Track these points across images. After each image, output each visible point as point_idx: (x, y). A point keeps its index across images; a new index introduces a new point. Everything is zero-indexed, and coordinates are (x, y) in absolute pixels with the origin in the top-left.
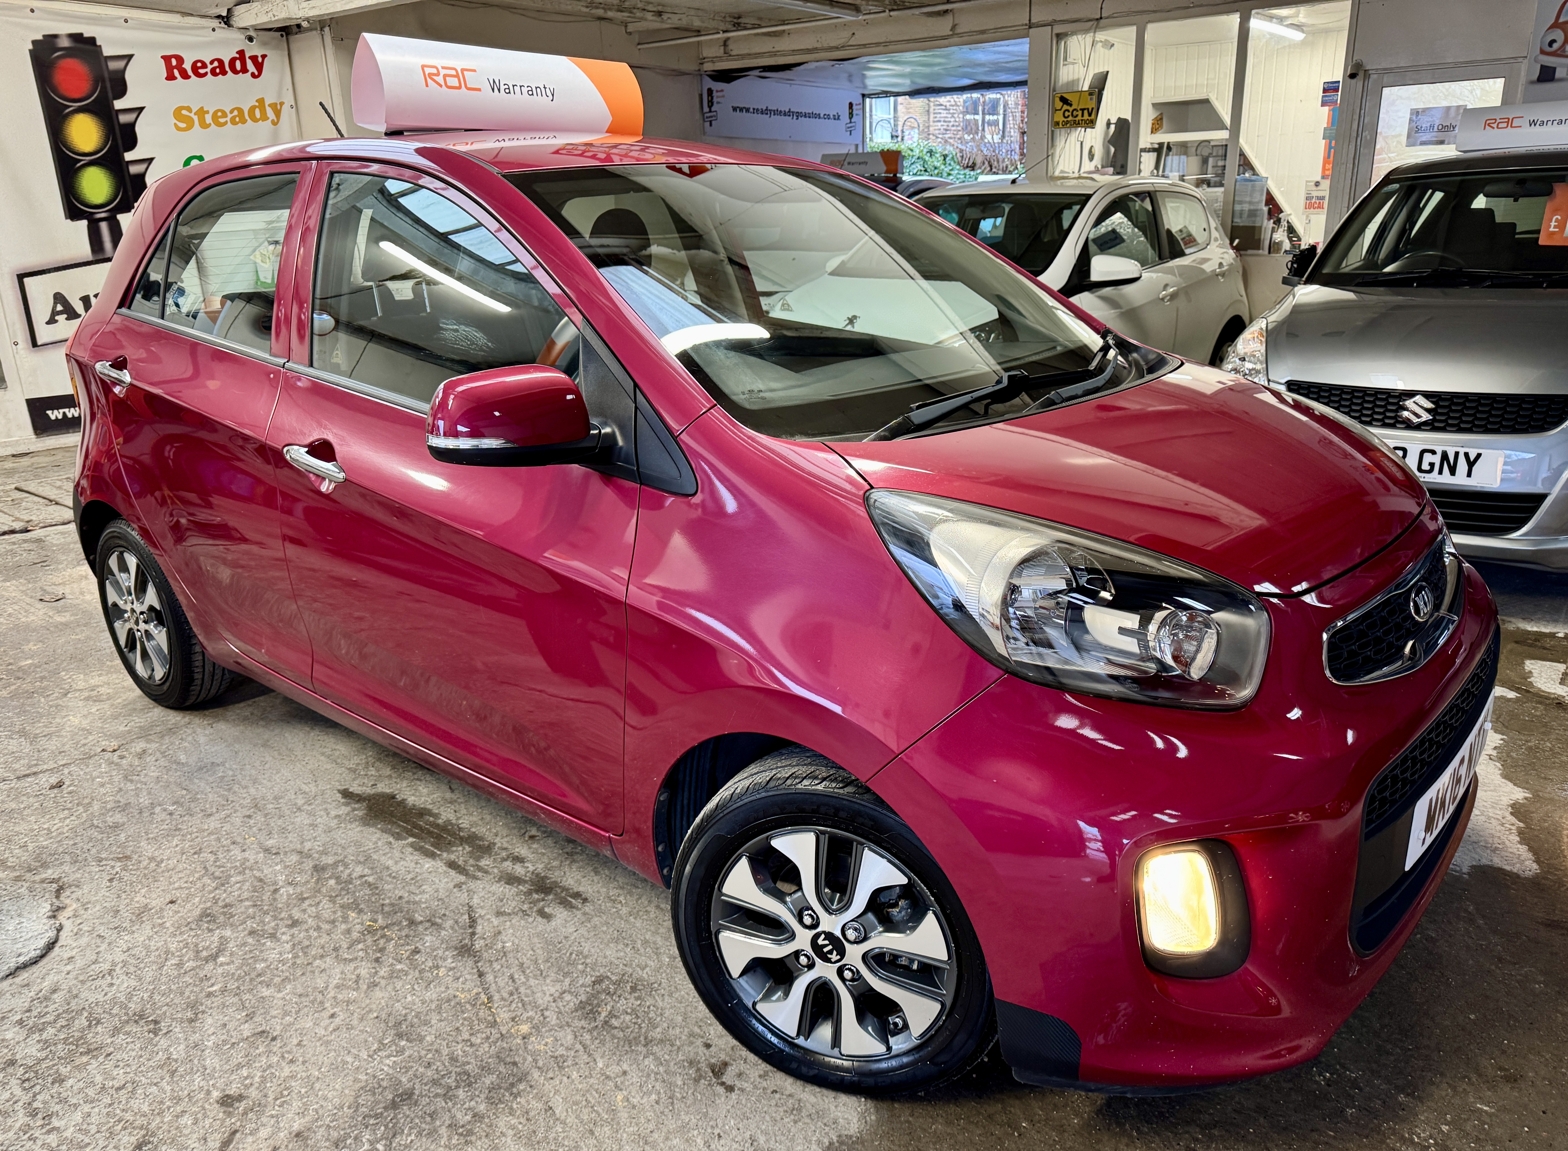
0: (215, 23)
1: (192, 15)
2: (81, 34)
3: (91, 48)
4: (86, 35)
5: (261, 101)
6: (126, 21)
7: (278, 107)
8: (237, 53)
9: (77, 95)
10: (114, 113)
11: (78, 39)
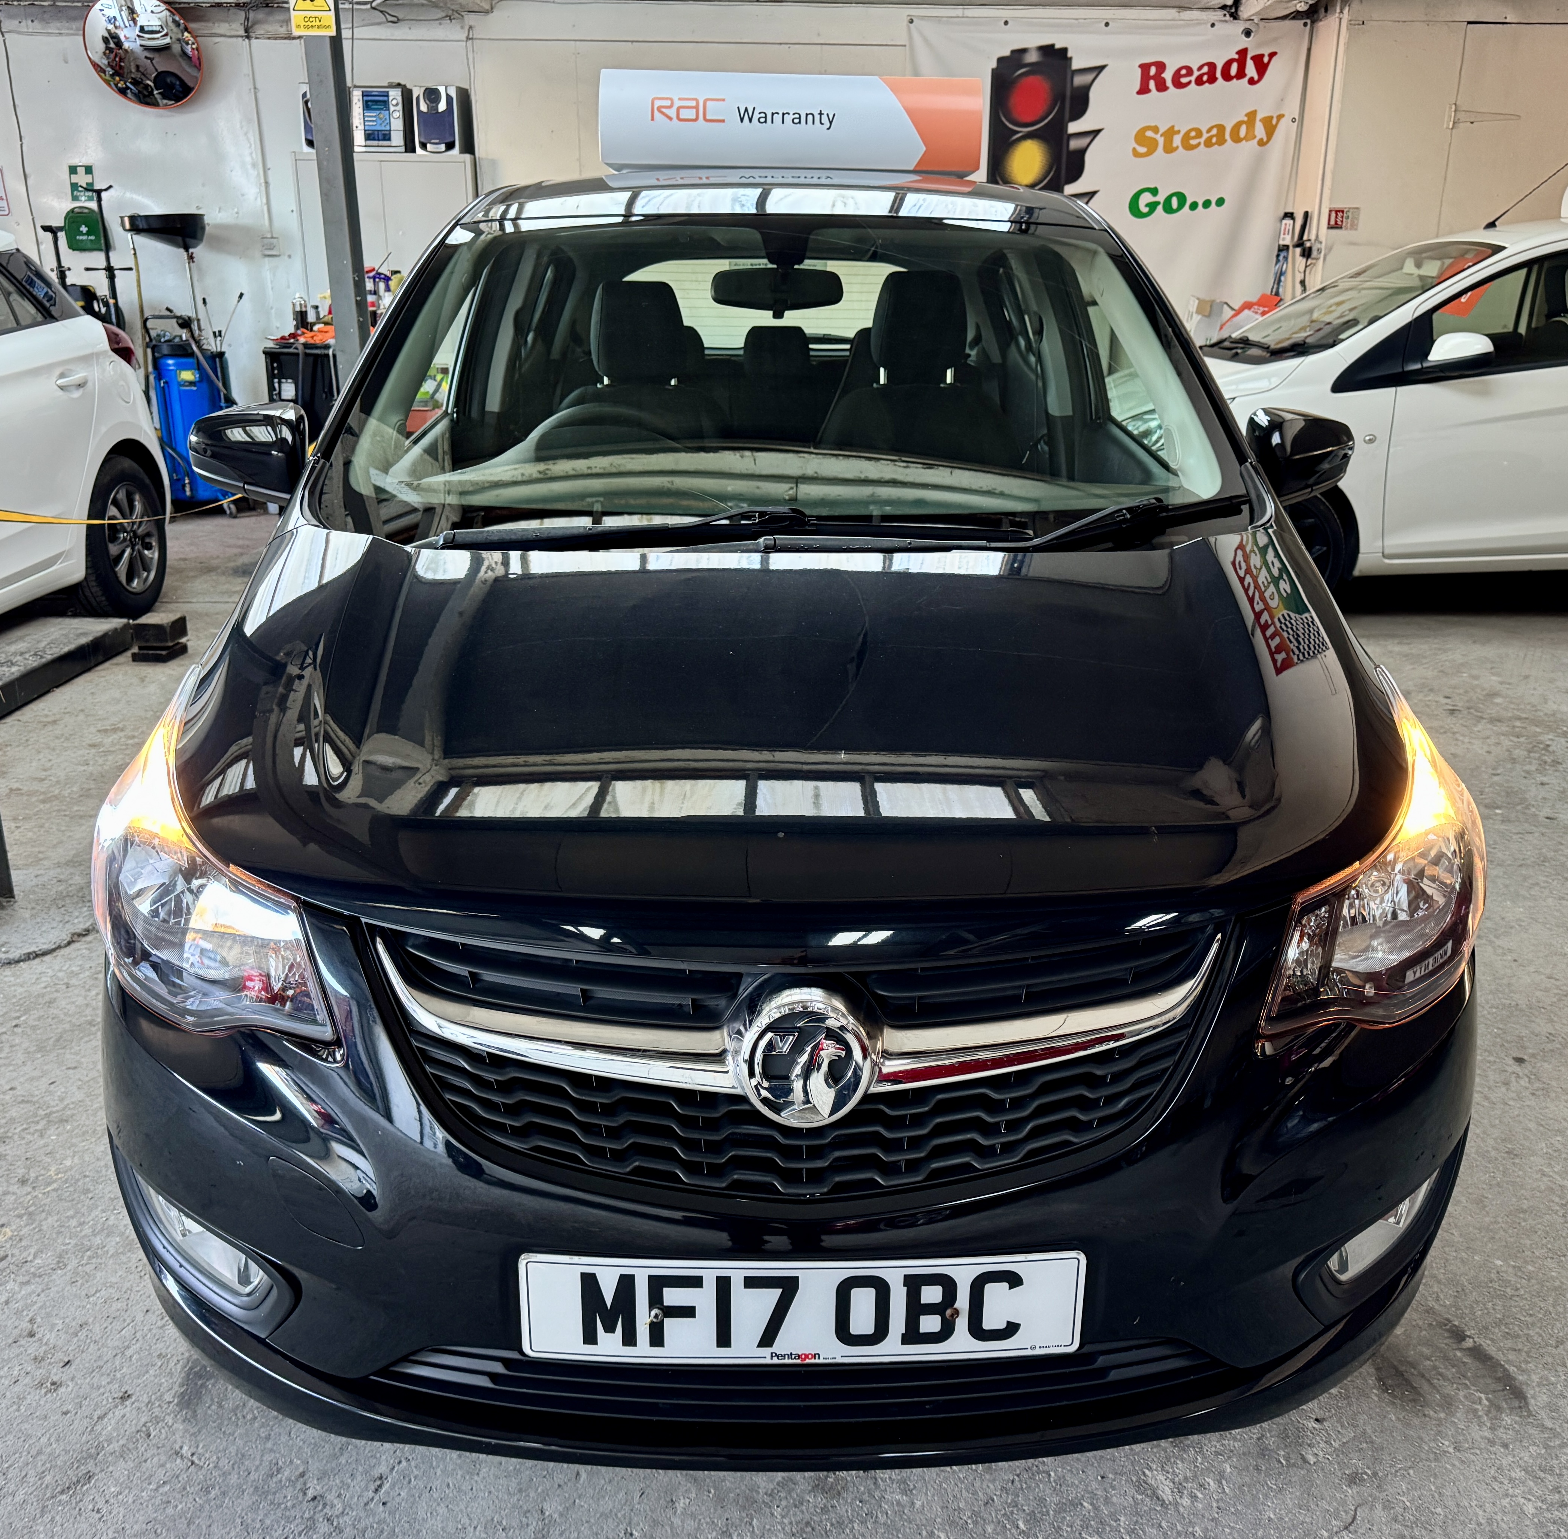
0: (1215, 16)
1: (1190, 9)
2: (1053, 46)
3: (1058, 61)
4: (1057, 46)
5: (1252, 115)
6: (1107, 24)
7: (1274, 122)
8: (1238, 53)
9: (1029, 120)
10: (1065, 138)
11: (1047, 50)
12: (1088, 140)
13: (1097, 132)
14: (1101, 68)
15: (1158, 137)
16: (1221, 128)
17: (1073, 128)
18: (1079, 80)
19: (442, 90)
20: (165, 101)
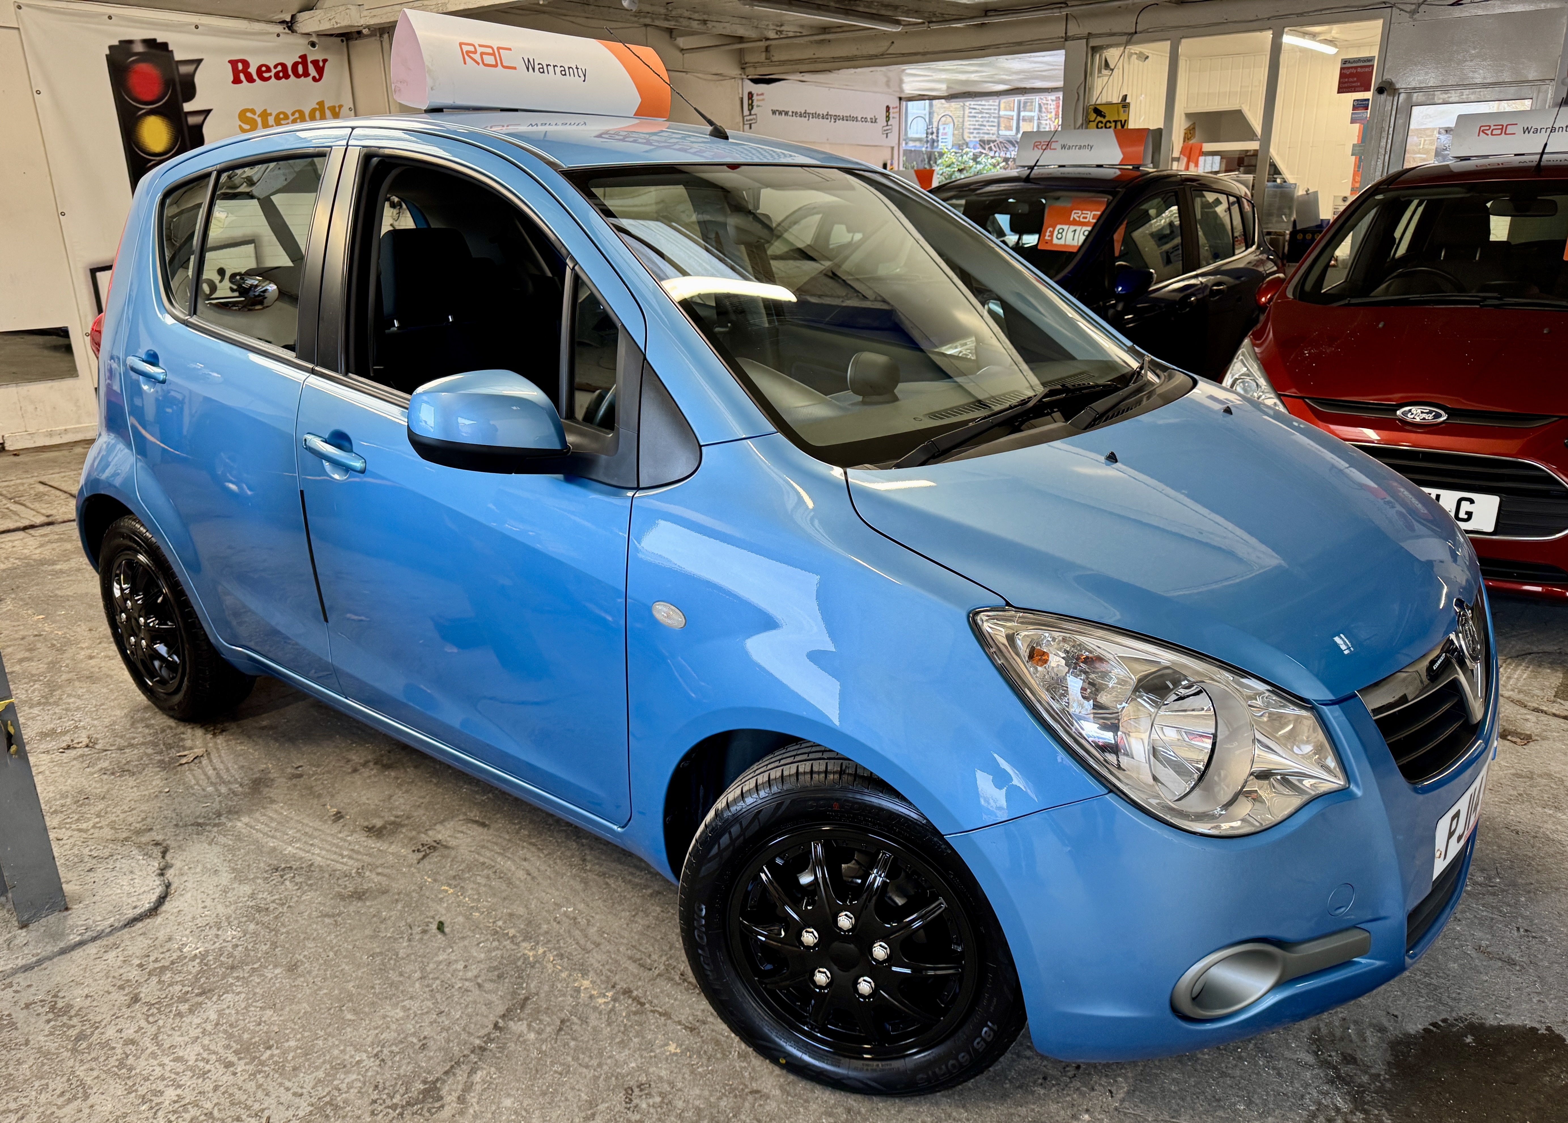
0: (279, 29)
1: (258, 21)
2: (155, 40)
3: (164, 53)
4: (159, 40)
5: (321, 104)
6: (196, 27)
7: (337, 109)
8: (300, 57)
9: (149, 98)
10: (183, 115)
11: (150, 43)
12: (201, 118)
13: (207, 112)
14: (199, 62)
15: (256, 117)
16: (301, 112)
17: (188, 107)
18: (183, 69)
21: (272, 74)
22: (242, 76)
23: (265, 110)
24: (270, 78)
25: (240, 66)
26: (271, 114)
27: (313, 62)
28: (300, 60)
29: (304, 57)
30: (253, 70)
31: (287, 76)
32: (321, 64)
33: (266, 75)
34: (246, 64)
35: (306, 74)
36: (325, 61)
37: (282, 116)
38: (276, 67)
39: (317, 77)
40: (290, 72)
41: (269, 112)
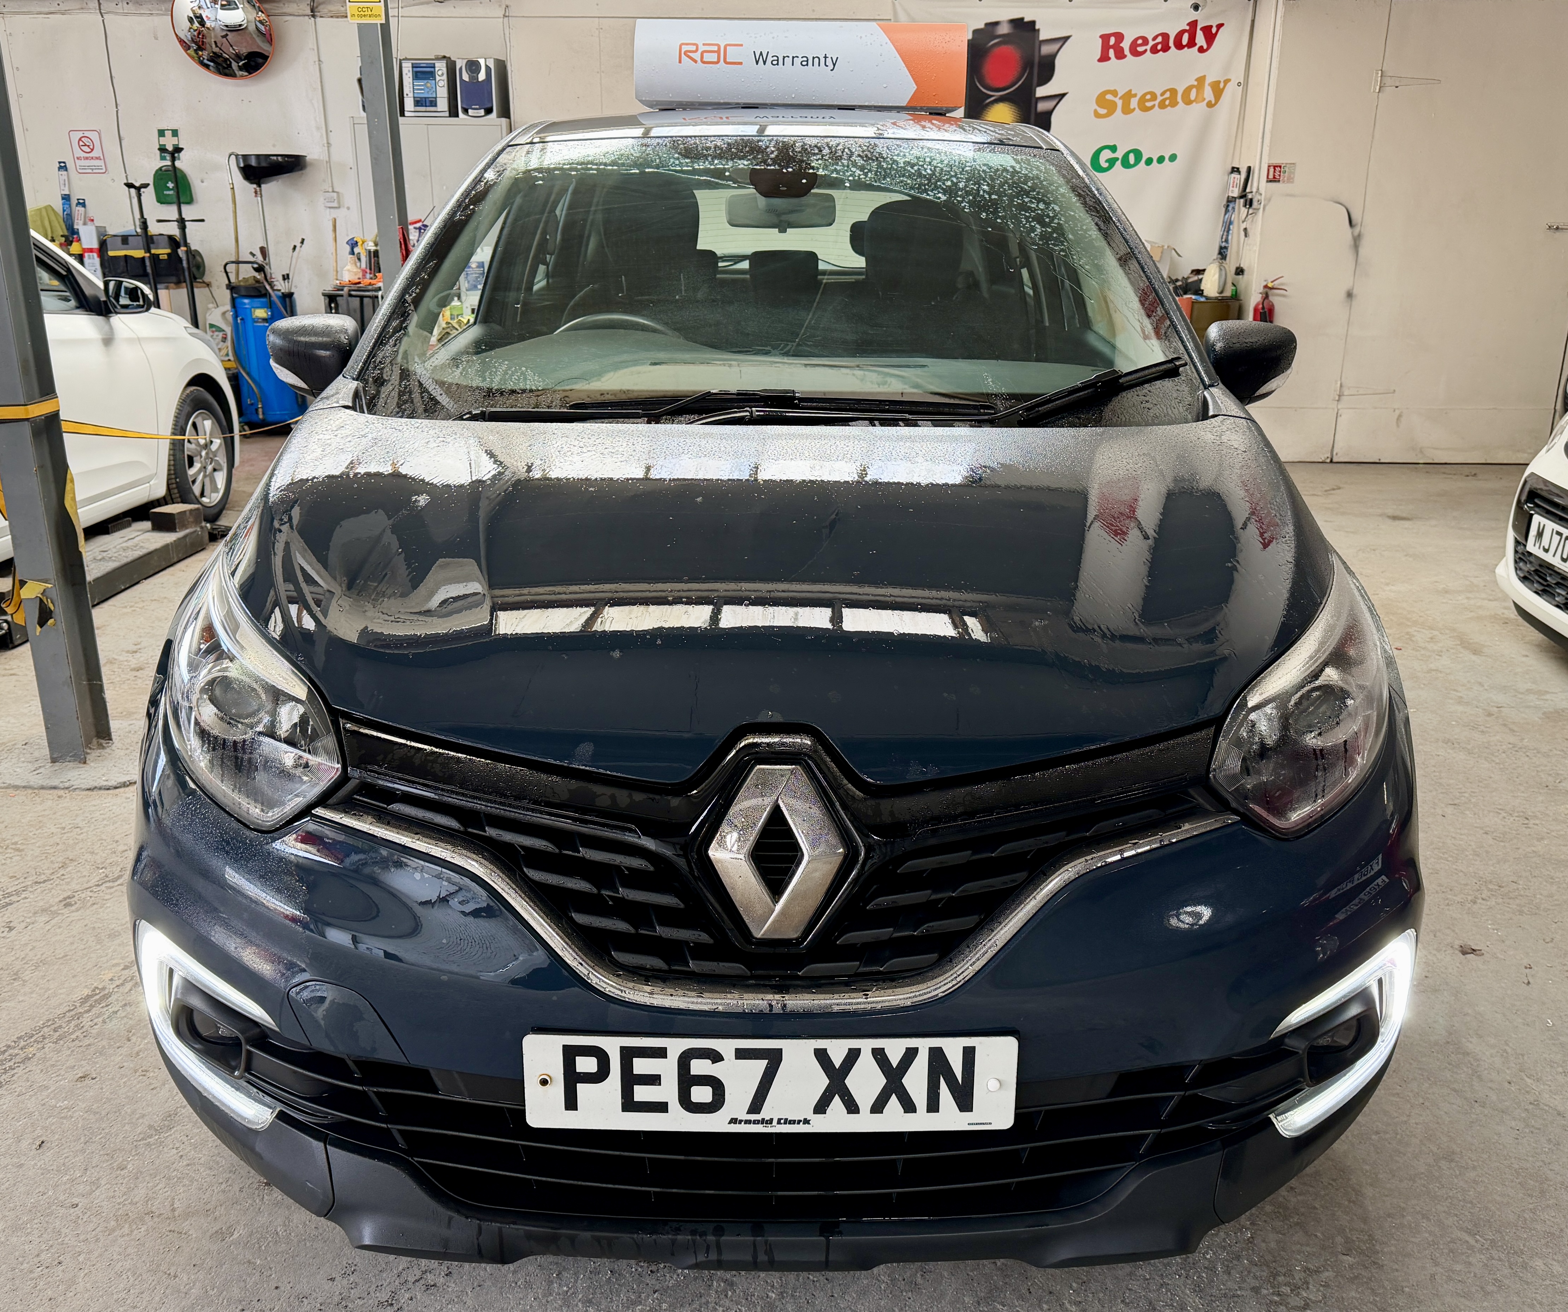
2: (1022, 19)
3: (1028, 33)
4: (1026, 19)
5: (1201, 80)
6: (1070, 1)
7: (1222, 85)
8: (1188, 24)
9: (1001, 86)
10: (1033, 101)
11: (1018, 24)
12: (1054, 103)
13: (1063, 96)
14: (1066, 39)
15: (1117, 100)
16: (1174, 92)
17: (1041, 92)
18: (1046, 50)
19: (482, 61)
20: (241, 73)
21: (1148, 47)
22: (1111, 53)
23: (1131, 90)
24: (1146, 51)
25: (1112, 41)
26: (1135, 95)
27: (1202, 29)
28: (1187, 28)
29: (1193, 24)
30: (1126, 45)
31: (1166, 48)
32: (1214, 30)
33: (1140, 49)
34: (1120, 37)
35: (1192, 43)
36: (1220, 26)
37: (1148, 97)
38: (1154, 39)
39: (1205, 47)
40: (1171, 44)
41: (1133, 92)
